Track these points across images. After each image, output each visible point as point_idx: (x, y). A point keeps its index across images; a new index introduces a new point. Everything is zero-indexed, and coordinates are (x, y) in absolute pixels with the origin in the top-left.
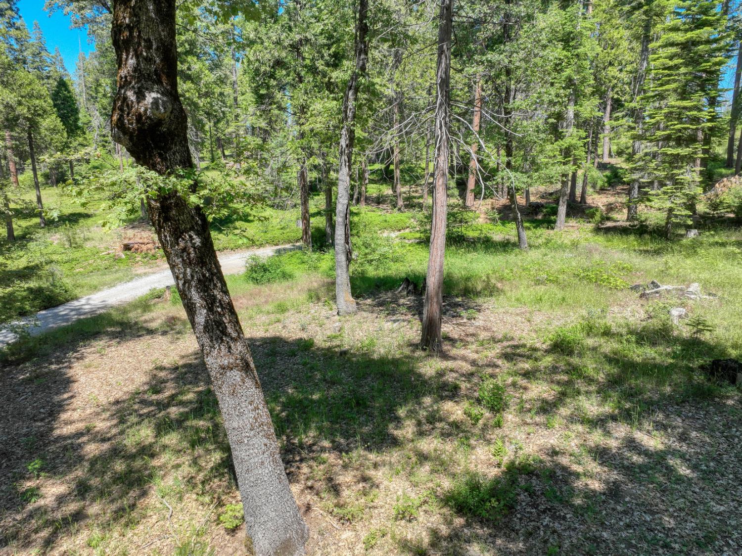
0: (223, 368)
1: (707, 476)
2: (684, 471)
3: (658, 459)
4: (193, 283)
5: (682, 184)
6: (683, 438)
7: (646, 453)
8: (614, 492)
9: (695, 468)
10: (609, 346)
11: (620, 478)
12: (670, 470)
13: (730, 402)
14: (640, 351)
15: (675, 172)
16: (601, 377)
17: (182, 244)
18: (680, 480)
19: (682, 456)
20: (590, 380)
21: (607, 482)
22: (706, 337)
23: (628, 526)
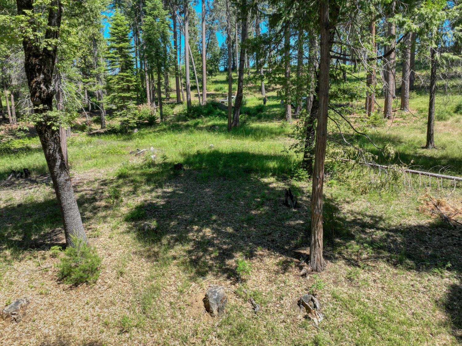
0: (66, 180)
1: (187, 191)
2: (181, 192)
3: (174, 192)
4: (57, 150)
5: (130, 109)
6: (176, 186)
7: (170, 193)
8: (168, 202)
9: (183, 191)
10: (139, 172)
11: (167, 199)
12: (178, 194)
13: (182, 175)
14: (151, 170)
15: (126, 104)
16: (143, 180)
17: (54, 137)
18: (181, 194)
19: (179, 190)
20: (141, 182)
21: (165, 201)
22: (167, 161)
23: (176, 206)
